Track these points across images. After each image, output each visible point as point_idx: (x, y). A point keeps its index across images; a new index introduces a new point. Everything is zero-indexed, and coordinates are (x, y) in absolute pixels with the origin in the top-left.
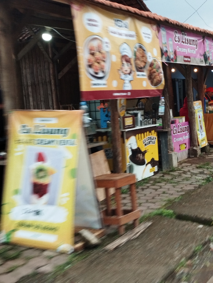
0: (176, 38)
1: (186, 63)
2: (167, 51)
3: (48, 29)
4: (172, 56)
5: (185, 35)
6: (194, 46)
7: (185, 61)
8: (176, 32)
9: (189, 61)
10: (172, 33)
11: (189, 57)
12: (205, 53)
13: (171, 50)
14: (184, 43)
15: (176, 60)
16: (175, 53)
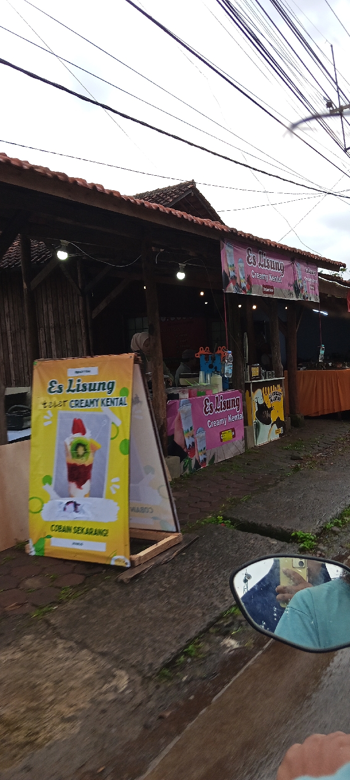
0: (250, 258)
1: (267, 296)
2: (235, 277)
3: (64, 243)
4: (244, 285)
5: (264, 255)
6: (279, 272)
7: (265, 292)
8: (249, 249)
9: (272, 293)
10: (244, 252)
11: (272, 288)
12: (296, 281)
13: (241, 276)
14: (262, 266)
15: (250, 290)
16: (249, 280)
